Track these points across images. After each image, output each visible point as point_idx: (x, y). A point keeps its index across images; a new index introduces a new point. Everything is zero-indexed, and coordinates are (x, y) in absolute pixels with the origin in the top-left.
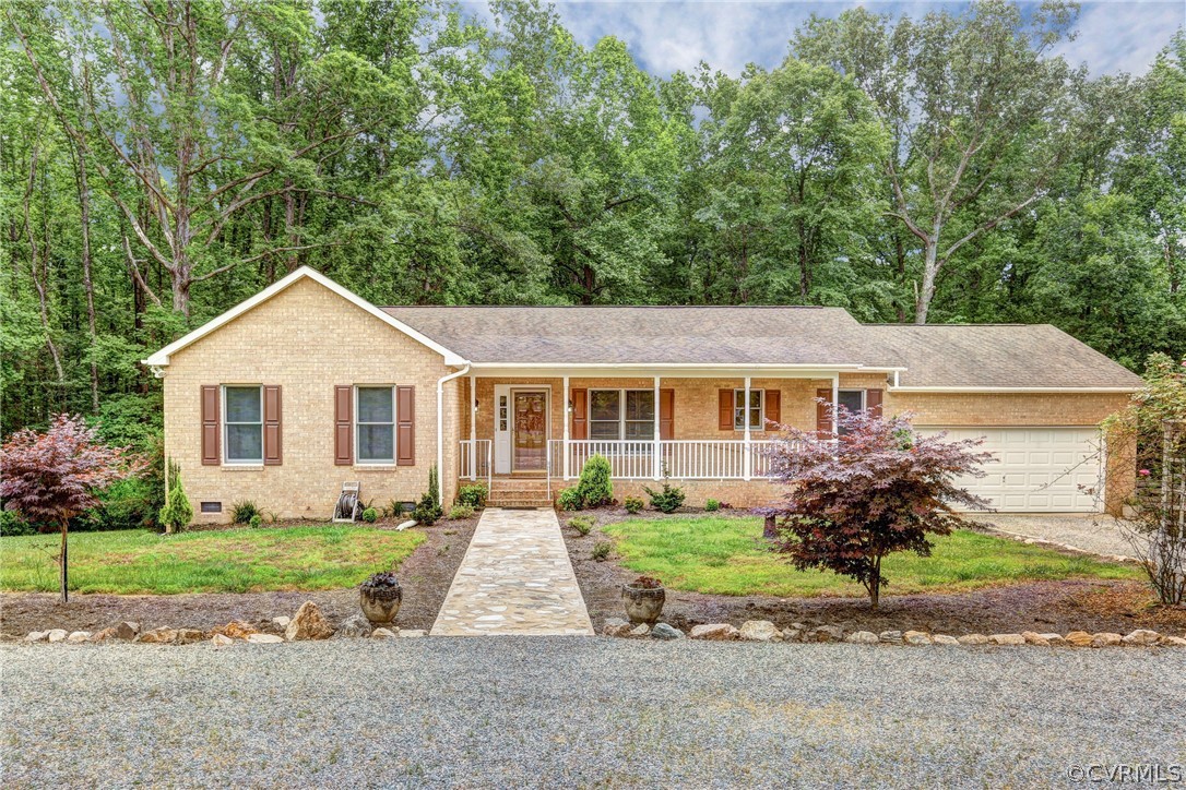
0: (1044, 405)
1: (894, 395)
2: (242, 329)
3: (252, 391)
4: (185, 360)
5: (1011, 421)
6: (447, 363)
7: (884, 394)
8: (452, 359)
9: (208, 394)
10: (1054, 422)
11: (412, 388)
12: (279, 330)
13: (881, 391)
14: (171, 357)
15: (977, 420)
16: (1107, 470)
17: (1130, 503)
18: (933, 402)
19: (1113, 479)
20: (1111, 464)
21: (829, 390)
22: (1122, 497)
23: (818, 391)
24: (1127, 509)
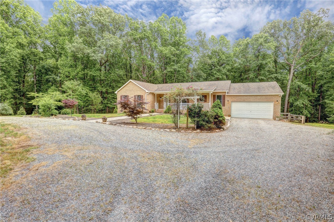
0: (259, 97)
1: (227, 96)
2: (124, 88)
3: (126, 96)
4: (119, 92)
5: (251, 100)
6: (146, 92)
7: (226, 96)
8: (147, 91)
9: (121, 97)
10: (261, 101)
11: (143, 96)
12: (128, 88)
13: (225, 95)
14: (118, 92)
15: (244, 100)
16: (274, 110)
17: (277, 117)
18: (235, 97)
19: (275, 112)
20: (274, 109)
21: (215, 95)
22: (277, 116)
23: (213, 95)
24: (277, 118)
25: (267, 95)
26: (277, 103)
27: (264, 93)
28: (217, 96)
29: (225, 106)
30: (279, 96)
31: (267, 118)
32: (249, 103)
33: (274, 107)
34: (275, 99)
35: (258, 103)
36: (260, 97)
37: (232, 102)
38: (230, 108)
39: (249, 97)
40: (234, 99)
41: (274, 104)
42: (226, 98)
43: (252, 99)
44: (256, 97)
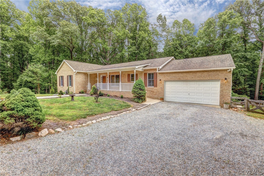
0: (198, 75)
1: (160, 73)
4: (58, 73)
5: (189, 79)
8: (74, 71)
9: (59, 77)
10: (202, 79)
11: (72, 76)
12: (63, 68)
13: (156, 73)
15: (180, 79)
16: (220, 93)
17: (226, 103)
18: (169, 75)
19: (222, 96)
20: (221, 91)
21: (146, 73)
22: (225, 101)
23: (144, 73)
24: (224, 105)
25: (211, 71)
26: (226, 83)
27: (206, 68)
28: (149, 74)
29: (158, 87)
30: (228, 71)
31: (212, 104)
32: (187, 83)
33: (221, 87)
34: (222, 76)
35: (198, 83)
36: (200, 74)
37: (166, 81)
38: (163, 89)
39: (185, 74)
40: (167, 78)
41: (221, 83)
42: (158, 77)
43: (189, 76)
44: (194, 74)
